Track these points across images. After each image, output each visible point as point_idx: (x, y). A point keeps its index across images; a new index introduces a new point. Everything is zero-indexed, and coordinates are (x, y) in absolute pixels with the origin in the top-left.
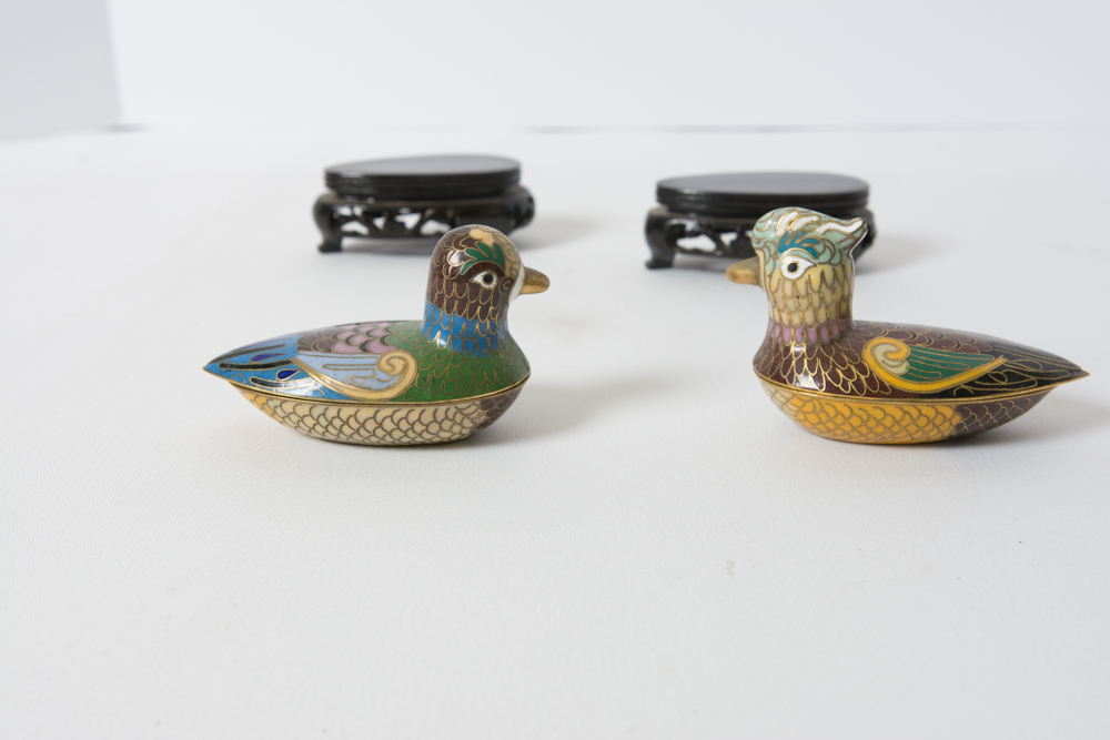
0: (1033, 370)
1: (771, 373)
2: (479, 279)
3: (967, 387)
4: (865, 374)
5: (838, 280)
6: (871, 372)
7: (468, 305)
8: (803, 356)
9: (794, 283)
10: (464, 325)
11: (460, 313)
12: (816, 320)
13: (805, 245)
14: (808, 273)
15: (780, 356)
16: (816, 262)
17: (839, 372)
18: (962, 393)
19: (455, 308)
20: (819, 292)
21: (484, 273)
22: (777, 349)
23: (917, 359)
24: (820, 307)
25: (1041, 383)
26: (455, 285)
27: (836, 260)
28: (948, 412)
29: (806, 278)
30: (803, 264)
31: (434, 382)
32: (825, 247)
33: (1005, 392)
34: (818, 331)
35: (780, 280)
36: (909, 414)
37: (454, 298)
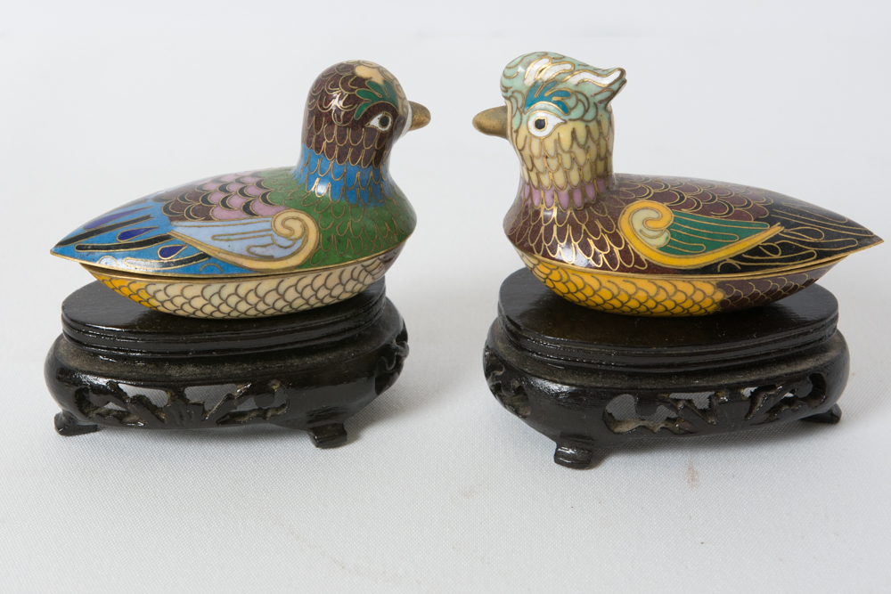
0: (813, 240)
1: (518, 241)
2: (375, 122)
3: (733, 262)
4: (619, 245)
5: (592, 137)
6: (626, 244)
7: (363, 152)
8: (553, 222)
9: (542, 141)
10: (358, 174)
11: (354, 162)
12: (568, 182)
13: (555, 99)
14: (558, 130)
15: (528, 220)
16: (567, 118)
17: (591, 242)
18: (727, 268)
19: (349, 156)
20: (570, 152)
21: (380, 116)
22: (526, 213)
23: (679, 228)
24: (571, 168)
25: (821, 255)
26: (349, 132)
27: (590, 115)
28: (709, 289)
29: (555, 136)
30: (552, 121)
31: (339, 241)
32: (578, 100)
33: (777, 266)
34: (571, 195)
35: (526, 137)
36: (664, 289)
37: (348, 145)
